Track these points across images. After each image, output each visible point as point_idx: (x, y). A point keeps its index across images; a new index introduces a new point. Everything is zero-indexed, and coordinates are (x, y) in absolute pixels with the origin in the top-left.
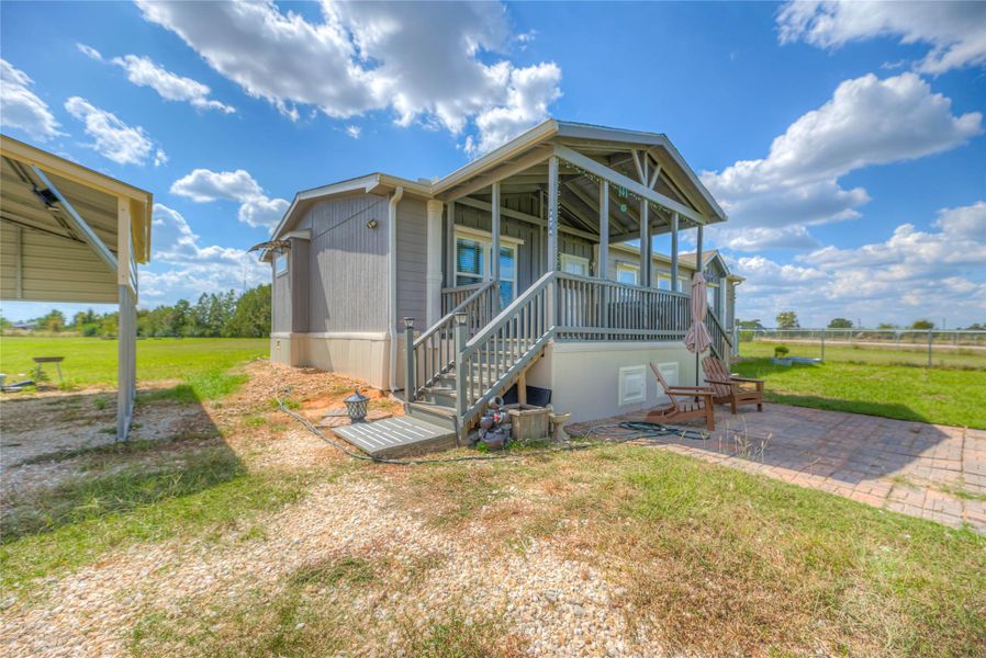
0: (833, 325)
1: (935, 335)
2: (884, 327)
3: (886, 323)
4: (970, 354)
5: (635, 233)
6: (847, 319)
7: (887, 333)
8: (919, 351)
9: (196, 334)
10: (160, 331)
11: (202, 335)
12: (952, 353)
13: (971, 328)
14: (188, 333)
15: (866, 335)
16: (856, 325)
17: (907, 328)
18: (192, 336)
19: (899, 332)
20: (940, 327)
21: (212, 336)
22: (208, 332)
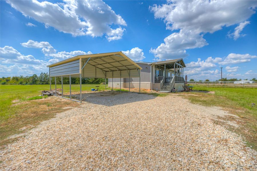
0: (190, 81)
1: (209, 82)
2: (200, 81)
3: (200, 80)
4: (214, 85)
5: (173, 68)
6: (193, 79)
7: (201, 82)
8: (207, 85)
9: (41, 83)
10: (29, 83)
11: (43, 84)
12: (212, 85)
13: (216, 81)
14: (38, 83)
15: (197, 83)
16: (195, 80)
17: (204, 81)
18: (39, 84)
19: (203, 82)
20: (210, 81)
21: (45, 84)
22: (44, 83)
